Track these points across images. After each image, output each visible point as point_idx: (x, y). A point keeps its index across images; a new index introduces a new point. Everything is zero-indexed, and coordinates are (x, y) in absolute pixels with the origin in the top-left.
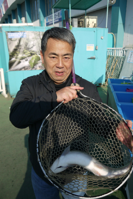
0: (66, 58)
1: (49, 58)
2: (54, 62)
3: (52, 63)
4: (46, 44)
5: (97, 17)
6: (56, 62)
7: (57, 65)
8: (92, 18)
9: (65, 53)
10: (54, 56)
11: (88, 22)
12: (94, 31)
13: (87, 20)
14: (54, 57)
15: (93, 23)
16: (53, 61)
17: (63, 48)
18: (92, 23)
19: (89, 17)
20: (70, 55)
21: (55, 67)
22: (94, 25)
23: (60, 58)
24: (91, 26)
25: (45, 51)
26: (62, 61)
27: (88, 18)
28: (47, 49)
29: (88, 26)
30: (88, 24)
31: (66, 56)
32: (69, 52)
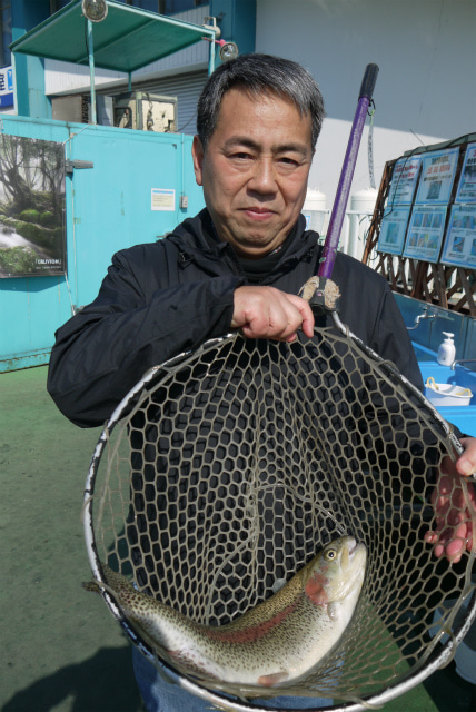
0: (286, 160)
1: (223, 156)
2: (243, 171)
3: (234, 175)
4: (217, 106)
5: (176, 99)
6: (250, 173)
7: (251, 182)
8: (161, 101)
9: (285, 142)
10: (243, 149)
11: (150, 112)
12: (175, 145)
13: (146, 104)
14: (242, 155)
15: (163, 116)
16: (240, 167)
17: (279, 123)
18: (160, 116)
19: (152, 96)
20: (302, 151)
21: (244, 191)
22: (167, 125)
23: (267, 157)
24: (159, 125)
25: (212, 131)
26: (271, 170)
27: (148, 99)
28: (220, 125)
29: (149, 128)
30: (149, 119)
31: (289, 155)
32: (299, 141)
